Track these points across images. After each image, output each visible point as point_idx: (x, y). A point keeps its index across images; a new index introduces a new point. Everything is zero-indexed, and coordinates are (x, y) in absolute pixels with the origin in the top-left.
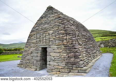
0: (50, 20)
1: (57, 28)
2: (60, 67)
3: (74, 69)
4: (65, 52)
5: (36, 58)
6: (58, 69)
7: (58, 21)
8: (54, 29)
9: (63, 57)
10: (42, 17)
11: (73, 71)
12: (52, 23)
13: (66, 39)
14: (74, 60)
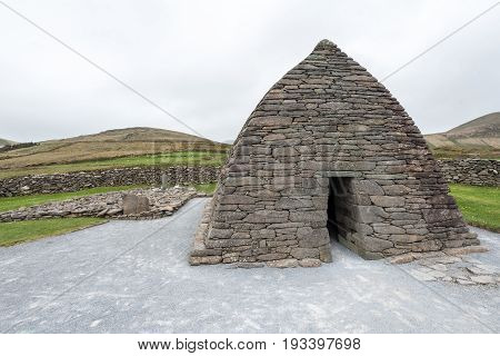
0: (349, 88)
1: (383, 122)
2: (414, 238)
3: (453, 236)
4: (420, 193)
5: (309, 217)
6: (405, 243)
7: (379, 100)
8: (371, 121)
9: (416, 206)
10: (302, 70)
11: (452, 243)
12: (359, 100)
13: (416, 157)
14: (449, 215)
